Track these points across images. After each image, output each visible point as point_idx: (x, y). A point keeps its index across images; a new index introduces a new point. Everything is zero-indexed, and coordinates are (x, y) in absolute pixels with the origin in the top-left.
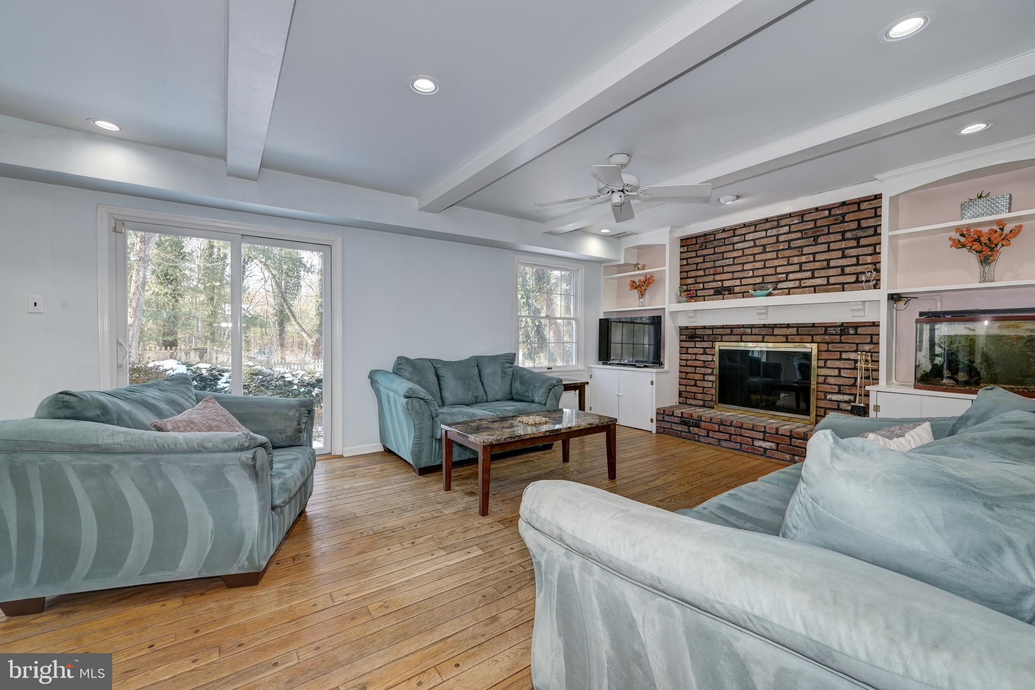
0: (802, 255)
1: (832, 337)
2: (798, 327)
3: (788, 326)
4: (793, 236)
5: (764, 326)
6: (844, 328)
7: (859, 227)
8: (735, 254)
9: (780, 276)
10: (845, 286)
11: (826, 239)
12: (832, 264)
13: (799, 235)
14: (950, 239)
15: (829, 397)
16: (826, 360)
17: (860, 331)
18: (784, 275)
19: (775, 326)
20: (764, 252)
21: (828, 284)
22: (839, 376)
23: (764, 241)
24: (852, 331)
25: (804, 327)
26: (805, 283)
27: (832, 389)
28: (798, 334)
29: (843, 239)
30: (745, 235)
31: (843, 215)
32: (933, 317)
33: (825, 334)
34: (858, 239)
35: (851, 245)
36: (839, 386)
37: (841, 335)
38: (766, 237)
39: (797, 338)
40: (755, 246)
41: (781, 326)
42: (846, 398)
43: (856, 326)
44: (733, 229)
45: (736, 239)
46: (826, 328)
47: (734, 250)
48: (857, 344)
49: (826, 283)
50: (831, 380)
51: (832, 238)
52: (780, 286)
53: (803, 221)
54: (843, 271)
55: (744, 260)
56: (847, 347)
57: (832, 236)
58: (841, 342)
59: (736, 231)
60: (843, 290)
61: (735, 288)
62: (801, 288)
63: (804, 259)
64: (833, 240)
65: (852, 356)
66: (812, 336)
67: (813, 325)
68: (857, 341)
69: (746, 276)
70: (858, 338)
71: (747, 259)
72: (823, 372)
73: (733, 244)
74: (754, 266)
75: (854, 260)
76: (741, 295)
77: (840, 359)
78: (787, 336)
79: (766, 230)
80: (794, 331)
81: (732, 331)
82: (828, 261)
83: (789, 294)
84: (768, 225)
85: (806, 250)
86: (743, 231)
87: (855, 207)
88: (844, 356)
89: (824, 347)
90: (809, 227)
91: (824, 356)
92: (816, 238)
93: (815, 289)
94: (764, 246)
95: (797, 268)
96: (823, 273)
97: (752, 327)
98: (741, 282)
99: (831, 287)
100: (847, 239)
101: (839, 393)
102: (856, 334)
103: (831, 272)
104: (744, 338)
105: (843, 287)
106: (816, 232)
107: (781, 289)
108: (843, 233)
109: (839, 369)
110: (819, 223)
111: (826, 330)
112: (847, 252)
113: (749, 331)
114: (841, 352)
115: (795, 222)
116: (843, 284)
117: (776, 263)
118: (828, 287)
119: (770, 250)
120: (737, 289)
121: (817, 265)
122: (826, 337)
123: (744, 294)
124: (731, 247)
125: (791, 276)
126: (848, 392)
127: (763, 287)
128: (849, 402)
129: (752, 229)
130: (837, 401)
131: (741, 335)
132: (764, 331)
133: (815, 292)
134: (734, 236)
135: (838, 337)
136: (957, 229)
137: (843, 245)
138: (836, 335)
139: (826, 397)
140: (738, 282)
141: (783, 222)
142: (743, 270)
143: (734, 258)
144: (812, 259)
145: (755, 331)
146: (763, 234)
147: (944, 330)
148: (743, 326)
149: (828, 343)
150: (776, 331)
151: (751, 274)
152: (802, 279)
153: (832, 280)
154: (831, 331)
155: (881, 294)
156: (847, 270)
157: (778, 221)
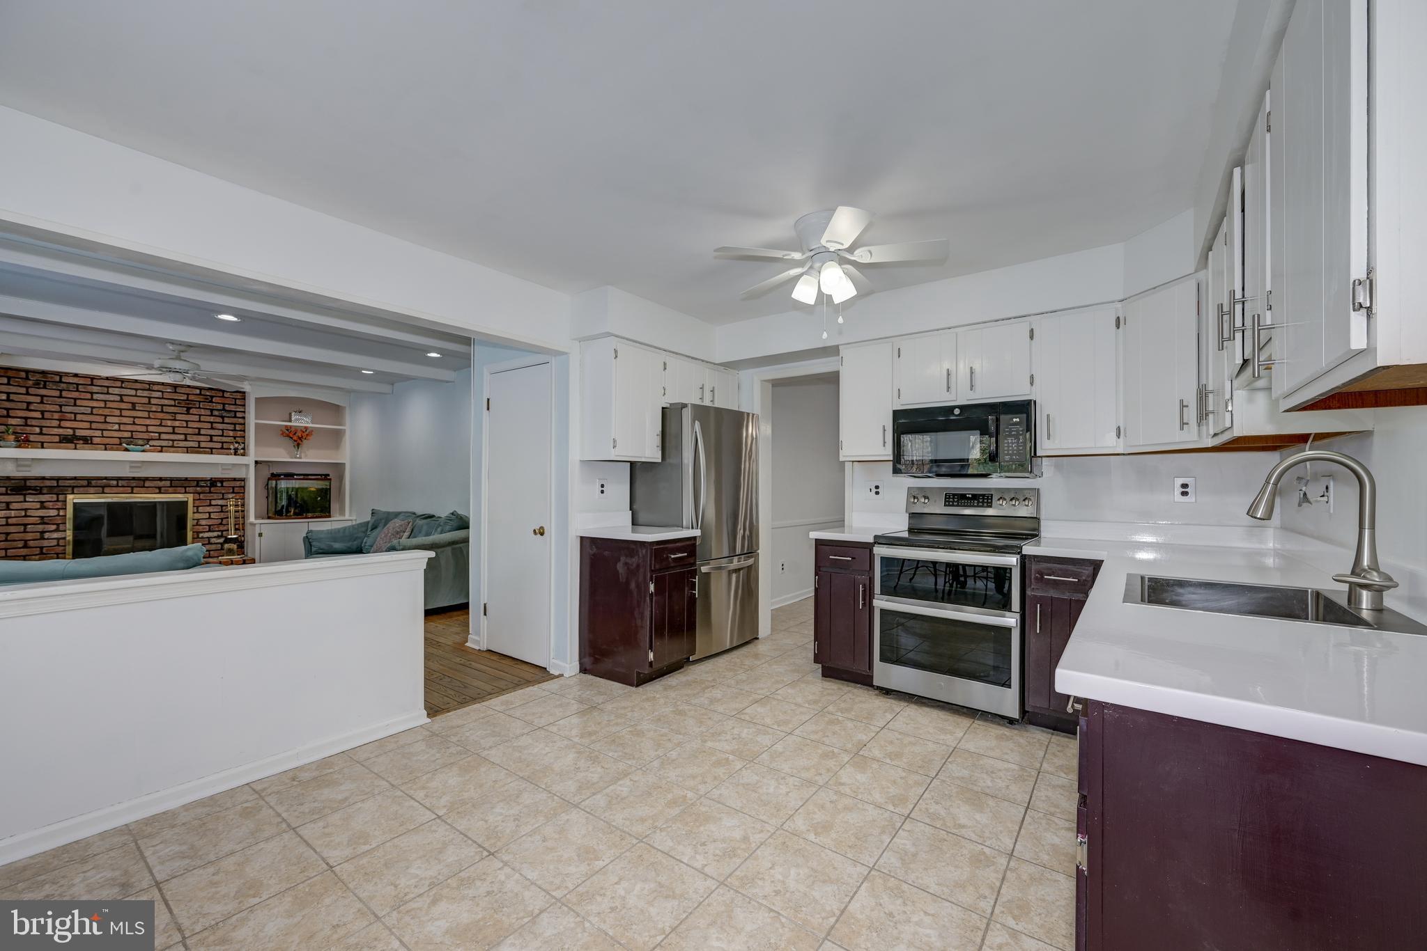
0: (175, 420)
1: (203, 489)
2: (171, 480)
3: (161, 479)
4: (166, 402)
5: (134, 479)
6: (213, 482)
7: (224, 409)
8: (95, 404)
9: (152, 434)
10: (213, 450)
11: (197, 411)
12: (203, 432)
13: (172, 403)
14: (281, 430)
15: (201, 535)
16: (198, 507)
17: (225, 484)
18: (157, 435)
19: (147, 479)
20: (134, 409)
21: (199, 447)
22: (210, 518)
23: (135, 400)
24: (219, 484)
25: (177, 480)
26: (178, 444)
27: (204, 529)
28: (171, 486)
29: (212, 415)
30: (108, 387)
31: (212, 397)
32: (275, 477)
33: (197, 486)
34: (223, 417)
35: (218, 421)
36: (209, 526)
37: (210, 487)
38: (136, 396)
39: (171, 490)
40: (122, 401)
41: (154, 479)
42: (215, 534)
43: (222, 481)
44: (92, 378)
45: (95, 389)
46: (198, 481)
47: (92, 399)
48: (223, 494)
49: (197, 446)
50: (203, 522)
51: (203, 412)
52: (152, 443)
53: (176, 392)
54: (211, 438)
55: (106, 412)
56: (215, 496)
57: (202, 410)
58: (210, 492)
59: (95, 381)
60: (212, 453)
61: (94, 438)
62: (173, 448)
63: (177, 423)
64: (203, 414)
65: (220, 502)
66: (185, 487)
67: (186, 479)
68: (223, 492)
69: (110, 428)
70: (224, 489)
71: (111, 412)
72: (197, 516)
73: (92, 393)
74: (120, 420)
75: (220, 433)
76: (103, 446)
77: (210, 505)
78: (160, 488)
79: (136, 390)
80: (168, 483)
81: (89, 483)
82: (199, 429)
83: (161, 451)
84: (138, 386)
85: (178, 417)
86: (106, 383)
87: (221, 394)
88: (213, 502)
89: (197, 496)
90: (182, 398)
91: (197, 503)
92: (188, 409)
93: (188, 450)
94: (134, 404)
95: (170, 430)
96: (195, 438)
97: (118, 479)
98: (102, 434)
99: (202, 450)
100: (215, 416)
101: (210, 531)
102: (222, 486)
103: (202, 438)
104: (106, 490)
105: (211, 451)
106: (188, 404)
107: (153, 446)
108: (212, 410)
109: (210, 513)
110: (191, 397)
111: (198, 483)
112: (214, 425)
113: (114, 483)
114: (210, 500)
115: (169, 390)
116: (212, 449)
117: (148, 422)
118: (198, 450)
119: (141, 409)
120: (96, 440)
121: (190, 431)
122: (198, 489)
123: (106, 447)
124: (89, 396)
125: (163, 436)
126: (217, 529)
127: (132, 442)
128: (218, 537)
129: (119, 384)
130: (208, 538)
131: (103, 487)
132: (134, 483)
133: (187, 453)
134: (92, 385)
135: (207, 489)
136: (286, 426)
137: (212, 419)
138: (206, 487)
139: (198, 536)
140: (98, 433)
141: (156, 388)
142: (106, 422)
143: (92, 408)
144: (185, 425)
145: (121, 483)
146: (133, 392)
147: (283, 484)
148: (106, 478)
149: (199, 493)
150: (147, 484)
151: (116, 427)
152: (176, 440)
153: (203, 445)
154: (202, 484)
155: (250, 460)
156: (215, 439)
157: (149, 384)
